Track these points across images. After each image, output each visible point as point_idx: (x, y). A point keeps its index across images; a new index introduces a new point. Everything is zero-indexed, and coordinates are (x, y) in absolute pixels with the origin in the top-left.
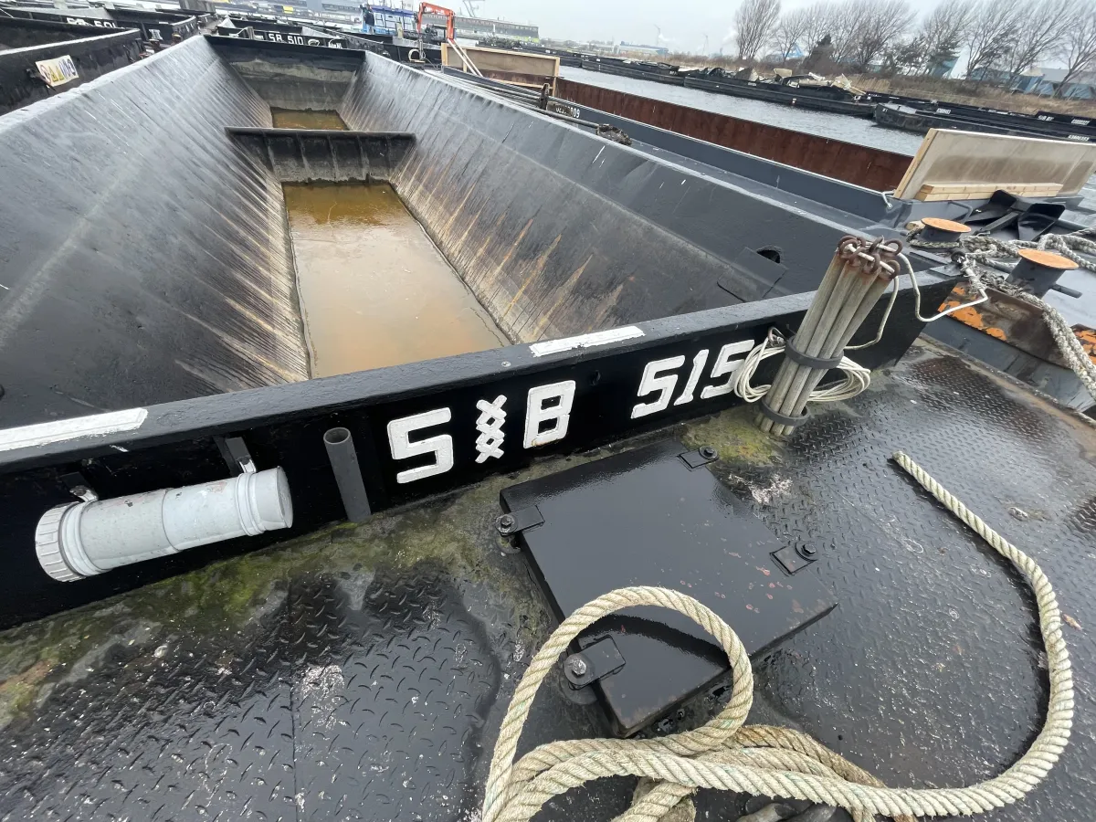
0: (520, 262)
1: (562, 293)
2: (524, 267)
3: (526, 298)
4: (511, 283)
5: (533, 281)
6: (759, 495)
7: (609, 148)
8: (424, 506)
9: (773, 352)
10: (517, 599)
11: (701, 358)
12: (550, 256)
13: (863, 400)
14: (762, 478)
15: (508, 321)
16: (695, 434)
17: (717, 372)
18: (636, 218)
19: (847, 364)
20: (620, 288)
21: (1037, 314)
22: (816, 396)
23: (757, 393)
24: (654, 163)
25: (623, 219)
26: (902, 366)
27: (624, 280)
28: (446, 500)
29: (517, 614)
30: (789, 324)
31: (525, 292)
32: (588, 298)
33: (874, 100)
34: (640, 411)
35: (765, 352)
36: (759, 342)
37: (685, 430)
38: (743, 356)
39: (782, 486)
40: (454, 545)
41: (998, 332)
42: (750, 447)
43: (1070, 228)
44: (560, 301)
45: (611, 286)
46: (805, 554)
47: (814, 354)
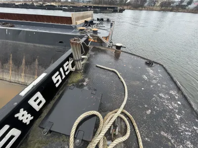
0: (4, 65)
1: (23, 66)
2: (6, 66)
3: (13, 72)
4: (5, 71)
5: (12, 67)
6: (85, 84)
7: (8, 30)
8: (21, 145)
9: (72, 61)
10: (59, 139)
11: (61, 69)
12: (12, 60)
13: (88, 59)
14: (83, 81)
15: (13, 79)
16: (70, 81)
17: (66, 70)
18: (29, 44)
19: (83, 57)
20: (37, 60)
21: (98, 37)
22: (82, 63)
23: (74, 68)
24: (24, 31)
25: (26, 45)
26: (90, 51)
27: (37, 58)
28: (26, 137)
29: (61, 141)
30: (71, 56)
31: (12, 71)
32: (31, 64)
33: (60, 7)
34: (57, 85)
35: (71, 62)
36: (69, 61)
37: (68, 81)
38: (68, 64)
39: (87, 80)
40: (37, 144)
41: (96, 41)
42: (79, 77)
43: (95, 24)
44: (24, 69)
45: (34, 60)
46: (95, 90)
47: (78, 59)
